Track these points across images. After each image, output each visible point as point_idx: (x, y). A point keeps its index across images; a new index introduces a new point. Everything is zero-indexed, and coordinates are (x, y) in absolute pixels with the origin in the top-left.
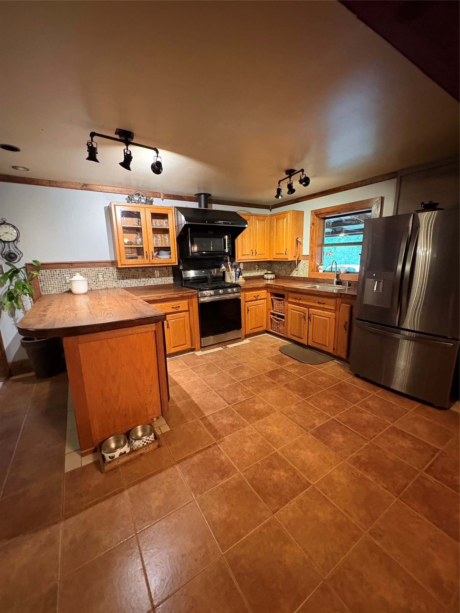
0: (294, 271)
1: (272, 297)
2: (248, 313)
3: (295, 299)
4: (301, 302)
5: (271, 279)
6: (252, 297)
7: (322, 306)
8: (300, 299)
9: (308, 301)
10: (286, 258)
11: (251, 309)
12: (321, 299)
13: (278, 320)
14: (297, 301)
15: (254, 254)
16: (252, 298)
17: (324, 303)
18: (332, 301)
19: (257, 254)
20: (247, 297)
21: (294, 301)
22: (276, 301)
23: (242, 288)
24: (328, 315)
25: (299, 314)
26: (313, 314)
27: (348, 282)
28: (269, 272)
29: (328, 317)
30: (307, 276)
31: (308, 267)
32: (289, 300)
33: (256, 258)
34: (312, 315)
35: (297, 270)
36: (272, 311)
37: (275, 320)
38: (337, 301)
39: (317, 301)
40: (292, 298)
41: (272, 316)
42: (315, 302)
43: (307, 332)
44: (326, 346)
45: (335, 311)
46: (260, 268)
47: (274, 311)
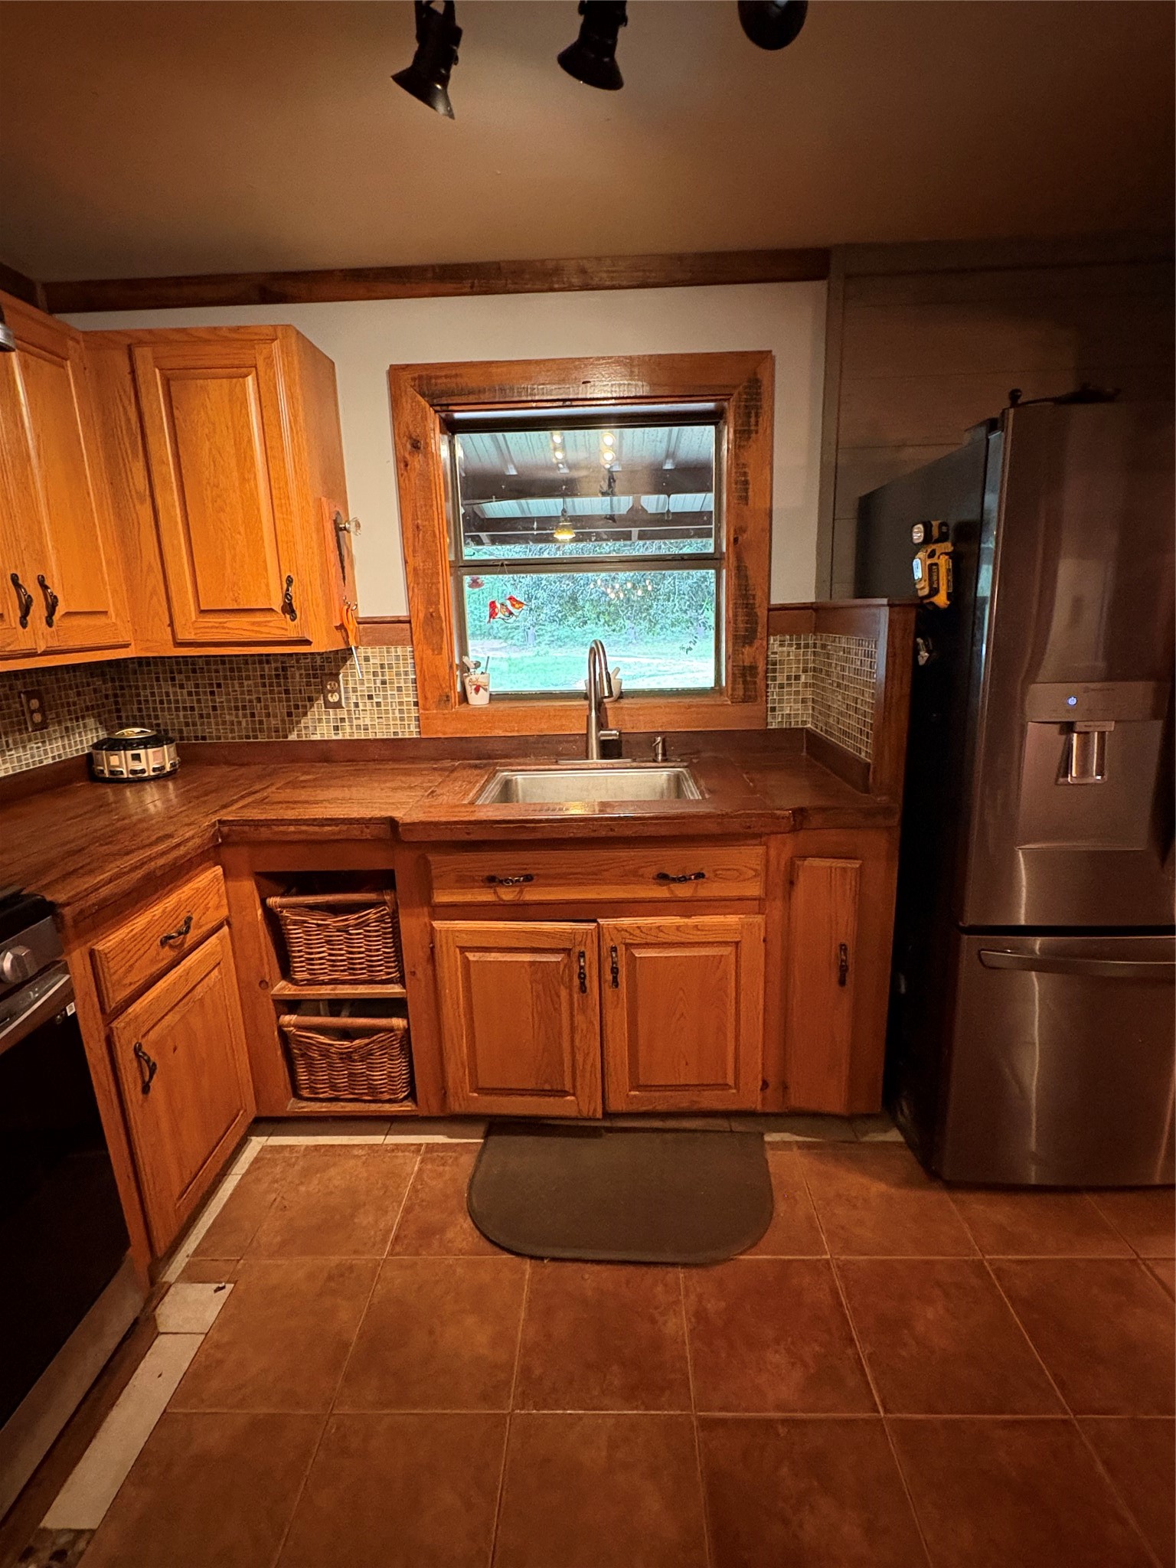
0: (317, 710)
1: (272, 901)
2: (146, 1089)
3: (492, 881)
4: (532, 895)
5: (161, 777)
6: (152, 952)
7: (683, 891)
8: (529, 878)
9: (594, 877)
10: (293, 634)
11: (159, 1044)
12: (672, 859)
13: (346, 1034)
14: (507, 895)
15: (38, 610)
16: (153, 961)
17: (700, 875)
18: (749, 856)
19: (60, 610)
20: (114, 970)
21: (485, 896)
22: (313, 920)
23: (67, 911)
24: (727, 929)
25: (532, 963)
26: (628, 946)
27: (664, 741)
28: (133, 732)
29: (726, 943)
30: (410, 731)
31: (406, 682)
32: (441, 897)
33: (55, 644)
34: (622, 949)
35: (337, 705)
36: (283, 988)
37: (322, 1039)
38: (773, 852)
39: (652, 871)
40: (464, 881)
41: (287, 1019)
42: (633, 876)
43: (598, 1044)
44: (725, 1086)
45: (760, 904)
46: (51, 715)
47: (295, 982)
